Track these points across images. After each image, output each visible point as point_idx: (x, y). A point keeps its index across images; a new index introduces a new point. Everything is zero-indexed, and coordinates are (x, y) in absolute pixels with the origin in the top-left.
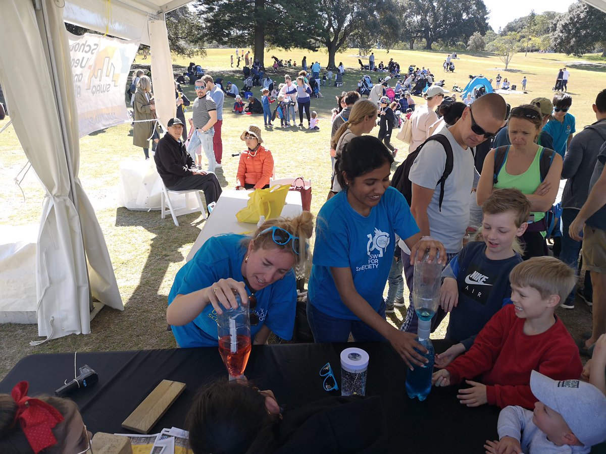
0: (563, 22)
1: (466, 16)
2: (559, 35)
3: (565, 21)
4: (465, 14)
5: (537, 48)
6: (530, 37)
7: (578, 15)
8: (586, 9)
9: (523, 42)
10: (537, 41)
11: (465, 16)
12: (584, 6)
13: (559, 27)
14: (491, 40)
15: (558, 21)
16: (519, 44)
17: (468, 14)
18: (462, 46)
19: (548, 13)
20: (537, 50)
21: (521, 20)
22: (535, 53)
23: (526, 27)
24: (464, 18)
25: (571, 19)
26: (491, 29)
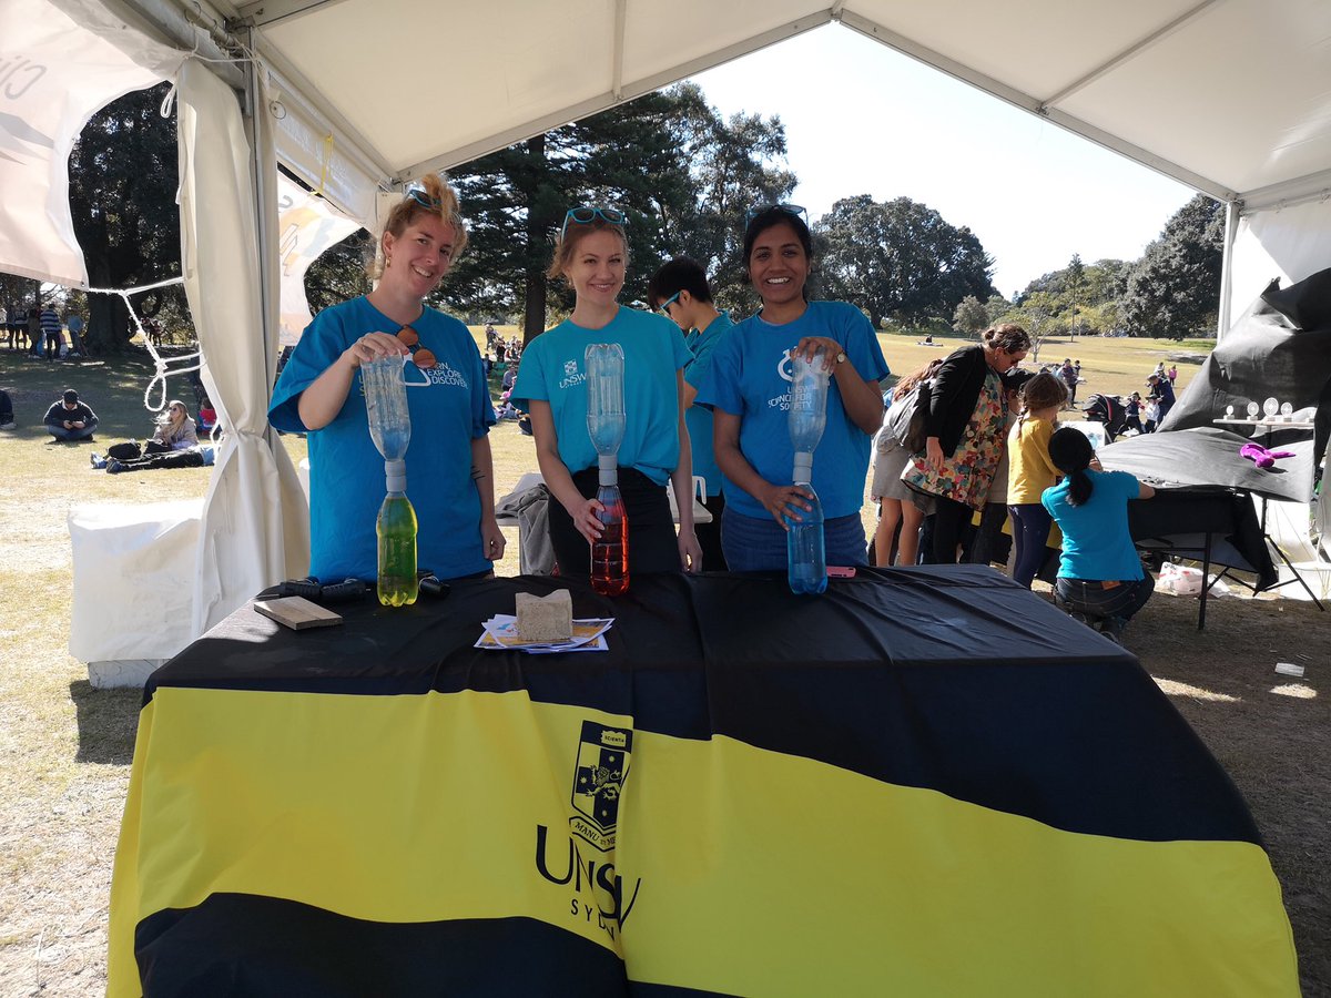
0: (1138, 275)
1: (945, 267)
2: (1133, 301)
3: (1143, 273)
4: (944, 263)
5: (1093, 327)
6: (1077, 307)
7: (1167, 261)
8: (1180, 250)
9: (1064, 317)
10: (1092, 314)
11: (943, 268)
12: (1175, 245)
13: (1132, 285)
14: (999, 315)
15: (1129, 273)
16: (1056, 321)
17: (950, 263)
18: (943, 325)
19: (1109, 263)
20: (1094, 333)
21: (1055, 276)
22: (1092, 338)
24: (943, 269)
25: (1154, 270)
26: (998, 294)
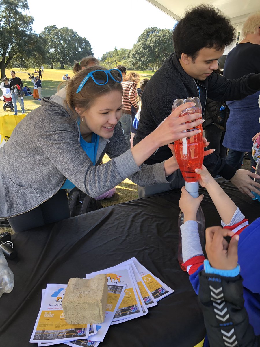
0: (132, 53)
1: (81, 50)
2: (132, 60)
3: (133, 52)
4: (80, 48)
6: (117, 62)
7: (139, 49)
8: (142, 46)
13: (131, 56)
15: (130, 52)
17: (82, 48)
19: (123, 49)
21: (109, 53)
23: (114, 56)
25: (136, 51)
